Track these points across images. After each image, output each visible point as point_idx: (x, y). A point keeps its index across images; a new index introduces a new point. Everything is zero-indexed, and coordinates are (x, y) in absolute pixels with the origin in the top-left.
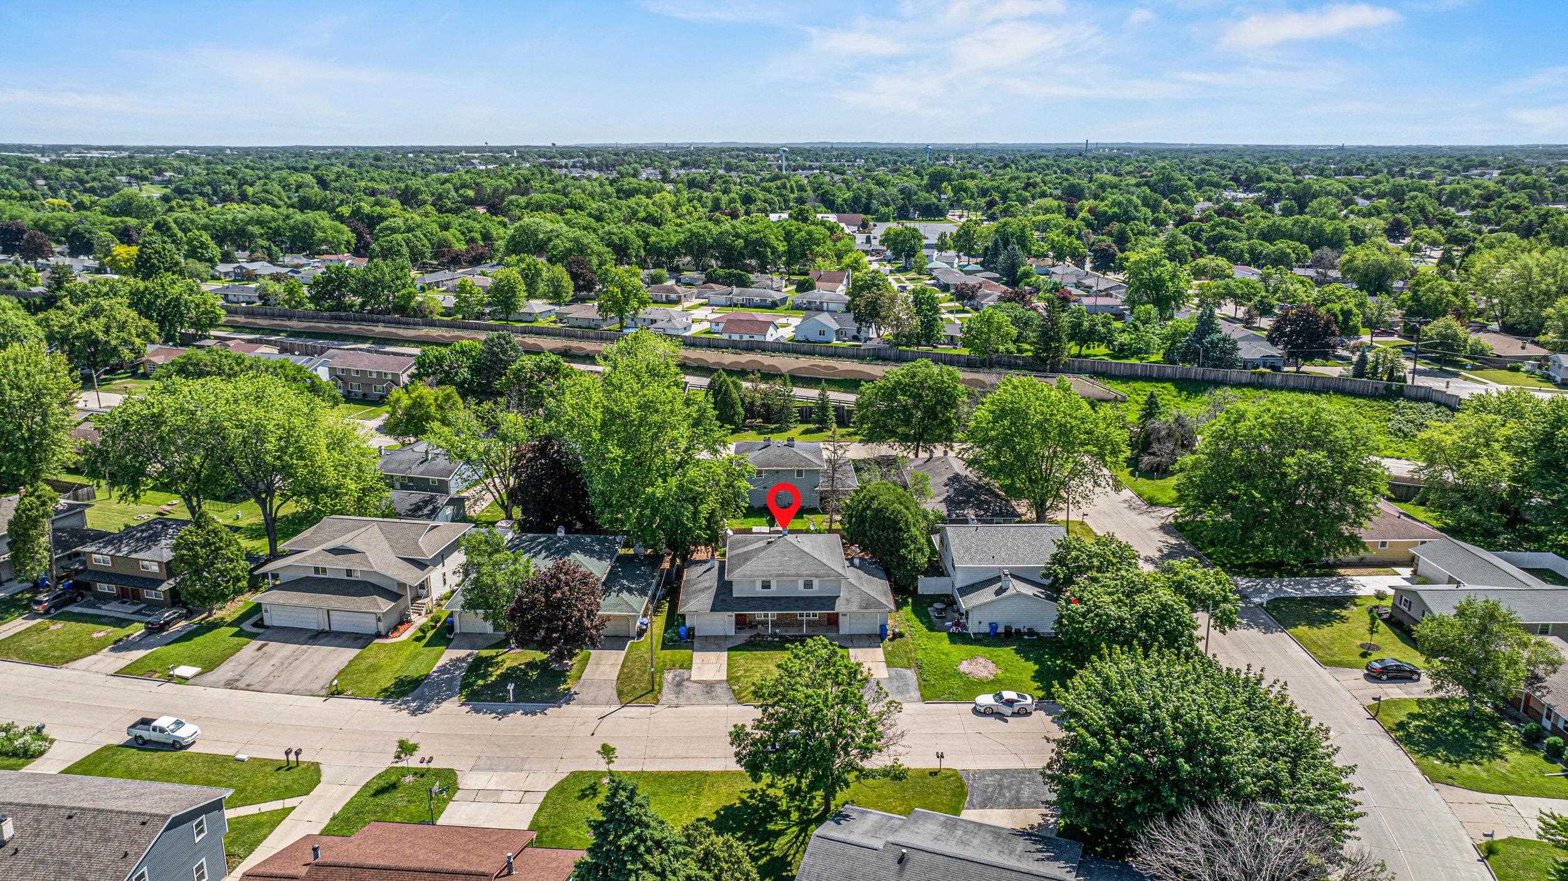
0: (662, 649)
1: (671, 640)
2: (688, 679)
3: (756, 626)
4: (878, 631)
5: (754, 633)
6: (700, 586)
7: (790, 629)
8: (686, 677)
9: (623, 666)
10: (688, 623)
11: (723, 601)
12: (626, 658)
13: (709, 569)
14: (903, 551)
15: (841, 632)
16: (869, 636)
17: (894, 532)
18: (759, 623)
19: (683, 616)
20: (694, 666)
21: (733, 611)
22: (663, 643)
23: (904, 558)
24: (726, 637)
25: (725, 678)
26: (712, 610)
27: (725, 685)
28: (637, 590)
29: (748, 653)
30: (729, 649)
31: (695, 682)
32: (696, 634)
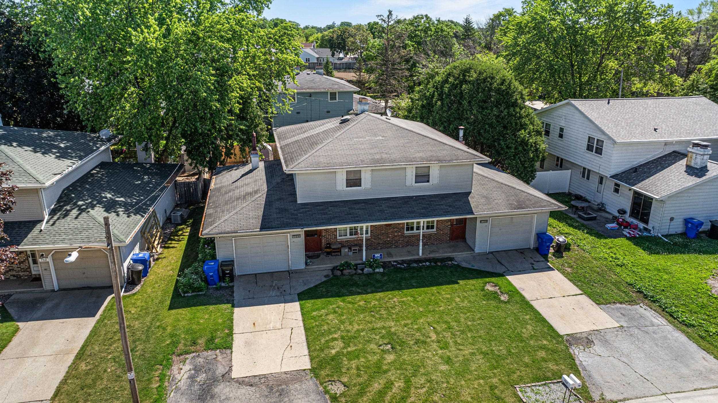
0: (171, 307)
1: (190, 287)
2: (226, 377)
3: (339, 251)
4: (532, 243)
5: (337, 262)
6: (237, 193)
7: (393, 251)
8: (220, 370)
9: (80, 356)
10: (221, 254)
11: (282, 211)
12: (94, 332)
13: (251, 171)
14: (523, 133)
15: (477, 250)
16: (521, 251)
17: (508, 107)
18: (343, 244)
19: (211, 242)
20: (238, 341)
21: (301, 226)
22: (176, 294)
23: (524, 143)
24: (290, 273)
25: (305, 364)
26: (262, 228)
27: (310, 384)
28: (125, 205)
29: (339, 302)
30: (302, 297)
31: (241, 382)
32: (237, 272)
